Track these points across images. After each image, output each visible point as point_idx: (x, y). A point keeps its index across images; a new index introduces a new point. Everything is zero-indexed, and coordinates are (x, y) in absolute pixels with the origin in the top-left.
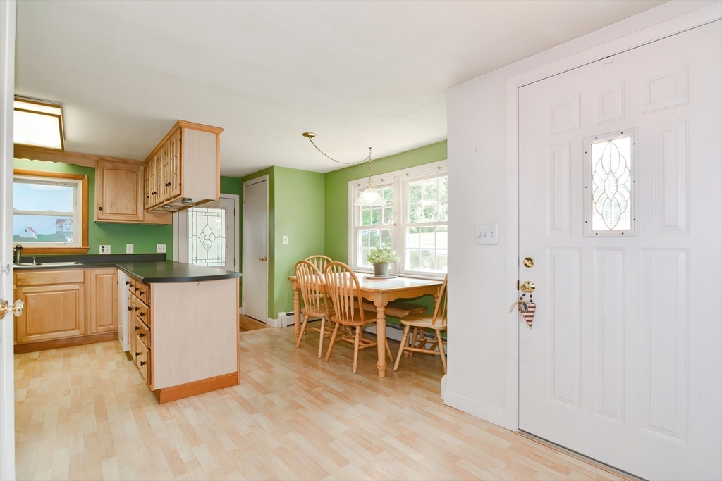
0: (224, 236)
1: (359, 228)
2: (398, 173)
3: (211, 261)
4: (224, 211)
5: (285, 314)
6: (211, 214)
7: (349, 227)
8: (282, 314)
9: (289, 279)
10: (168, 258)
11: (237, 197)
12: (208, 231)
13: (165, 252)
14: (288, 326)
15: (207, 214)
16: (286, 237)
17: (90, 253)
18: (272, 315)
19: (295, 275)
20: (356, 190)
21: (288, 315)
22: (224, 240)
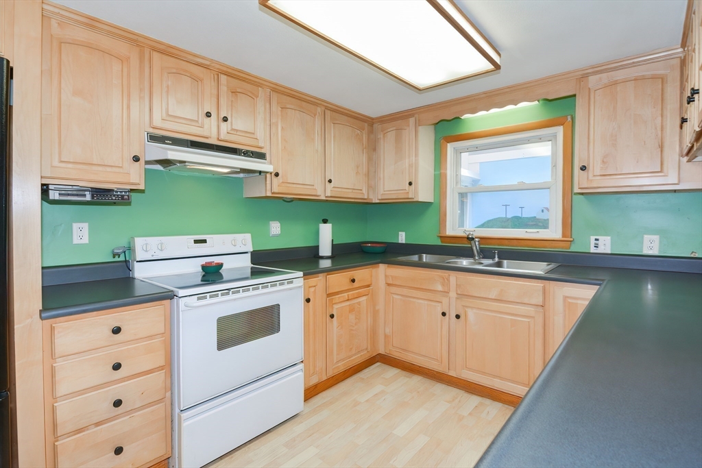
17: (574, 248)
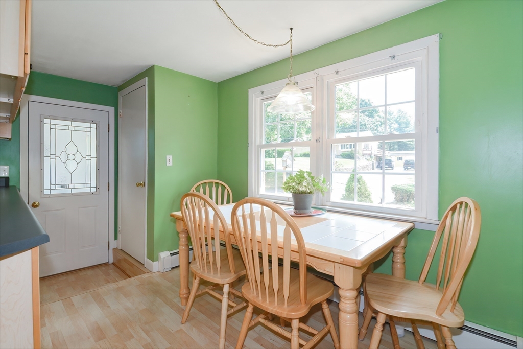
0: (94, 154)
1: (261, 146)
2: (321, 71)
3: (76, 186)
4: (94, 125)
5: (168, 253)
6: (76, 128)
7: (249, 145)
8: (165, 255)
9: (172, 216)
10: (11, 184)
11: (111, 110)
12: (71, 149)
13: (6, 174)
14: (172, 268)
15: (71, 128)
16: (169, 157)
18: (152, 256)
19: (180, 209)
20: (258, 99)
21: (172, 255)
22: (94, 161)
